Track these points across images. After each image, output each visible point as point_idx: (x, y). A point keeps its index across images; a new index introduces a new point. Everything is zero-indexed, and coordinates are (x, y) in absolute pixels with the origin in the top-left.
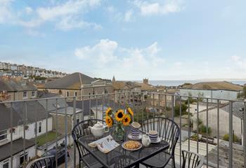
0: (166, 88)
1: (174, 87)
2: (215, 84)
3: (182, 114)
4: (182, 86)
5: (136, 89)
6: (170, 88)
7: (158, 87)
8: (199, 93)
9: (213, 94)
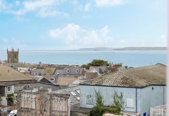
8: (116, 93)
9: (138, 96)
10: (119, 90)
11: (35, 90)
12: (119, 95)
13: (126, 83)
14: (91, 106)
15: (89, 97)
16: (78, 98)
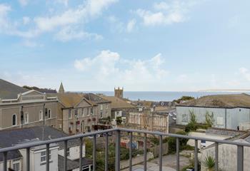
0: (152, 104)
1: (166, 104)
2: (230, 97)
3: (181, 149)
4: (178, 102)
5: (102, 107)
6: (160, 104)
7: (139, 103)
8: (207, 113)
9: (228, 115)
10: (211, 110)
11: (140, 110)
12: (211, 114)
13: (216, 105)
14: (186, 124)
15: (184, 116)
16: (175, 119)
